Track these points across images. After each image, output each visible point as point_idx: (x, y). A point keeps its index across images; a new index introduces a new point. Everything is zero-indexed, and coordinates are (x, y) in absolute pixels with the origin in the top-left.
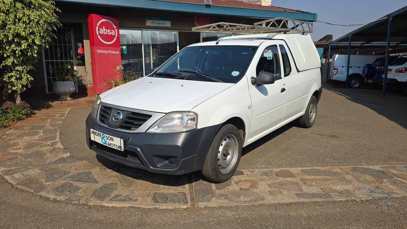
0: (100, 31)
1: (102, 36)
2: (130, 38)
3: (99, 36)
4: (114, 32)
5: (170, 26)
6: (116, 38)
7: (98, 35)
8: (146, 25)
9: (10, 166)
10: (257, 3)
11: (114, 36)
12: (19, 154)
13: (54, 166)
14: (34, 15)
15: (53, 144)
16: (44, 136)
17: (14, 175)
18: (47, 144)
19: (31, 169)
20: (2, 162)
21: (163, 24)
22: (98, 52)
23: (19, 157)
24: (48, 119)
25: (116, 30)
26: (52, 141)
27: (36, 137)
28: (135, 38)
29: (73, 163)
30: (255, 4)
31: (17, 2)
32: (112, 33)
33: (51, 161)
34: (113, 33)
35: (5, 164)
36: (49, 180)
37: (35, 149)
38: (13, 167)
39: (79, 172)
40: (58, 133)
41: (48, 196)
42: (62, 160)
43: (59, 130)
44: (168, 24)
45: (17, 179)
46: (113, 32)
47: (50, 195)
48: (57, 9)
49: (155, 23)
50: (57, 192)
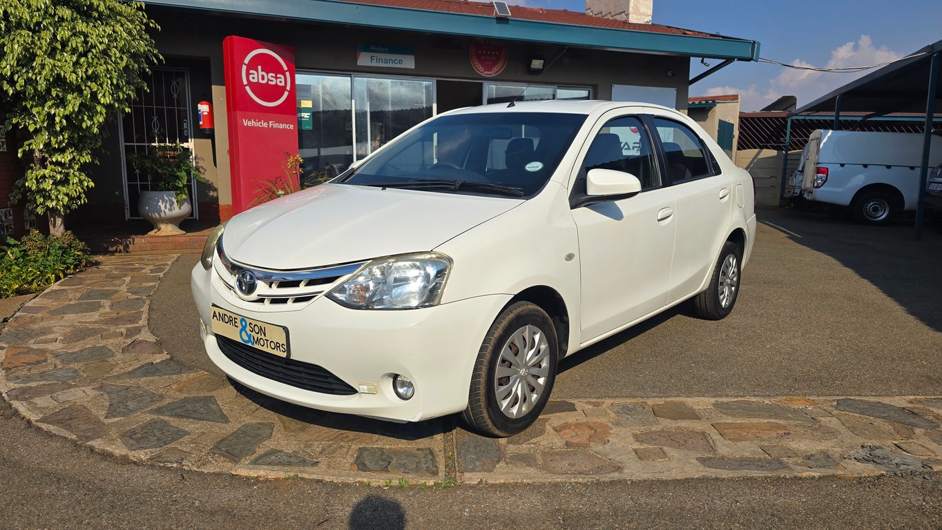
0: (251, 76)
1: (256, 87)
2: (321, 95)
3: (248, 88)
4: (283, 80)
5: (414, 68)
6: (286, 94)
7: (246, 85)
8: (359, 64)
9: (29, 379)
10: (618, 18)
11: (284, 88)
12: (52, 352)
13: (130, 382)
14: (97, 34)
15: (130, 333)
16: (111, 313)
17: (34, 401)
18: (118, 331)
19: (76, 386)
20: (10, 369)
21: (396, 62)
22: (246, 125)
23: (50, 359)
24: (126, 275)
25: (288, 74)
26: (129, 326)
27: (95, 316)
28: (331, 95)
29: (174, 377)
30: (613, 18)
31: (59, 5)
32: (279, 80)
33: (123, 371)
34: (281, 82)
35: (17, 374)
36: (115, 414)
37: (89, 343)
38: (35, 381)
39: (186, 395)
40: (145, 309)
41: (108, 449)
42: (150, 369)
43: (148, 302)
44: (409, 63)
45: (39, 408)
46: (280, 78)
47: (113, 447)
48: (152, 23)
49: (379, 60)
50: (131, 441)
